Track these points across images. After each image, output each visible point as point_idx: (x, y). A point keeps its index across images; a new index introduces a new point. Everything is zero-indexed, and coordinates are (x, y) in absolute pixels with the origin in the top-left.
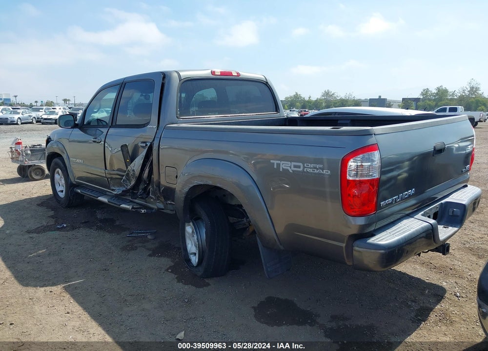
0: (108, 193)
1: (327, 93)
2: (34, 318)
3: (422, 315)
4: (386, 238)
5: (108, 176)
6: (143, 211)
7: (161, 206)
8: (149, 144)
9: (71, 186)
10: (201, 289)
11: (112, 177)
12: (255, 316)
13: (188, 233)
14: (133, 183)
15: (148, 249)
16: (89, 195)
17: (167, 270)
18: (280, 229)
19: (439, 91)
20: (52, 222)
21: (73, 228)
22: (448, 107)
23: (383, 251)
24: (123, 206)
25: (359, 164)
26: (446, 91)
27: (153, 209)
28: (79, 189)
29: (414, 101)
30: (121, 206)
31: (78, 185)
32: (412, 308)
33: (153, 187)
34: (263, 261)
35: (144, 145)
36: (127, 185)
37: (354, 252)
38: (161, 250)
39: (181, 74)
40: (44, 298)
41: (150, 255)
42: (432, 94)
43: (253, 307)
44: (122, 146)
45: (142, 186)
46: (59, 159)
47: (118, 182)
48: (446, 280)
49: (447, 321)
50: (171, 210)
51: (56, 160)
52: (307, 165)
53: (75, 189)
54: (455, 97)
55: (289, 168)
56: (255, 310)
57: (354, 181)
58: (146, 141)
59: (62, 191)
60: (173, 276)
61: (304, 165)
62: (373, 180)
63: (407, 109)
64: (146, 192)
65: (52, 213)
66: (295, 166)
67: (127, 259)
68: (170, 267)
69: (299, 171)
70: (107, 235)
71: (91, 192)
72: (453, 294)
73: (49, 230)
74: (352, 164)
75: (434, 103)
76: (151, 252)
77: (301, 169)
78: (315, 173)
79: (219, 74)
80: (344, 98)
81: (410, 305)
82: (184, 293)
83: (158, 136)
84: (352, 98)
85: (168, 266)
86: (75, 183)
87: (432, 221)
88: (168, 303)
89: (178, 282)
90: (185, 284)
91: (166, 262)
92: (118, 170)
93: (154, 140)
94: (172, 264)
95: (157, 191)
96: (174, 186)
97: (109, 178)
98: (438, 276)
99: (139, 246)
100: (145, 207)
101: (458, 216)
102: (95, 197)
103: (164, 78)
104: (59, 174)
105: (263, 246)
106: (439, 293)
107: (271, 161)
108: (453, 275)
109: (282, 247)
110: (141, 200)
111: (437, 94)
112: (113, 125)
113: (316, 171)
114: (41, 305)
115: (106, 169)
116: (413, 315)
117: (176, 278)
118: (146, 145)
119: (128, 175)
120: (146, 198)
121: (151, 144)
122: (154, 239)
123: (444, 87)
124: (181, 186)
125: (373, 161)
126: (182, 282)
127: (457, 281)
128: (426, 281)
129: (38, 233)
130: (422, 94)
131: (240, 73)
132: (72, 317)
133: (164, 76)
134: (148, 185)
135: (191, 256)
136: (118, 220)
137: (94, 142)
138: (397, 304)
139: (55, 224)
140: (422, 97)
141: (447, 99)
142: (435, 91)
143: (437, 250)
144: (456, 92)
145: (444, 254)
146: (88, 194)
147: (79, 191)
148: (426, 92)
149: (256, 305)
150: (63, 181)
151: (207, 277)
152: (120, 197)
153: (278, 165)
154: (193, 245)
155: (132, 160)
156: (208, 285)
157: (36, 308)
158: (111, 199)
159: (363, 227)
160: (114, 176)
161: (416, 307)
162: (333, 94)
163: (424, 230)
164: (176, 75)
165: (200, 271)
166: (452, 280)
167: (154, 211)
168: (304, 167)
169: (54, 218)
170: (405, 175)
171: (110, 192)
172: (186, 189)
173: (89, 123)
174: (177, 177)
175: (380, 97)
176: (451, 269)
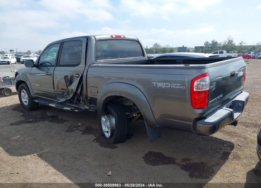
0: (54, 102)
1: (156, 45)
2: (29, 170)
3: (225, 156)
4: (212, 119)
5: (56, 93)
6: (76, 111)
7: (87, 108)
8: (80, 75)
9: (31, 99)
10: (114, 150)
11: (58, 93)
12: (145, 161)
13: (103, 121)
14: (71, 96)
15: (80, 131)
16: (44, 103)
17: (93, 141)
18: (157, 117)
19: (213, 43)
20: (23, 119)
21: (36, 121)
22: (219, 51)
23: (211, 126)
24: (65, 108)
25: (199, 83)
26: (217, 43)
27: (82, 109)
28: (36, 100)
29: (200, 48)
30: (64, 108)
31: (36, 98)
32: (220, 153)
33: (83, 98)
34: (148, 134)
35: (78, 75)
36: (67, 97)
37: (197, 126)
38: (87, 131)
39: (96, 37)
40: (31, 159)
41: (82, 134)
42: (210, 44)
43: (143, 157)
44: (65, 77)
45: (76, 98)
46: (24, 84)
47: (62, 95)
48: (233, 139)
49: (237, 158)
50: (93, 110)
51: (22, 85)
52: (172, 84)
53: (34, 100)
54: (221, 46)
55: (162, 86)
56: (144, 159)
57: (197, 92)
58: (78, 73)
59: (26, 102)
60: (98, 144)
61: (170, 84)
62: (207, 90)
63: (205, 53)
64: (79, 100)
65: (22, 114)
66: (166, 85)
67: (71, 136)
68: (95, 139)
69: (168, 88)
70: (56, 125)
71: (44, 102)
72: (238, 145)
73: (24, 123)
74: (196, 83)
75: (211, 49)
76: (82, 132)
77: (169, 86)
78: (177, 88)
79: (115, 37)
80: (164, 47)
81: (218, 151)
82: (106, 152)
83: (86, 71)
84: (169, 47)
85: (94, 139)
86: (34, 97)
87: (231, 110)
88: (98, 157)
89: (101, 146)
90: (105, 147)
91: (91, 137)
92: (61, 89)
93: (83, 73)
94: (95, 138)
95: (85, 100)
96: (96, 97)
97: (56, 94)
98: (229, 137)
99: (75, 129)
100: (77, 108)
101: (241, 107)
102: (47, 104)
103: (87, 40)
104: (24, 93)
105: (148, 126)
106: (231, 145)
107: (152, 83)
108: (236, 136)
109: (158, 126)
110: (76, 105)
111: (212, 44)
112: (57, 65)
113: (177, 87)
114: (31, 163)
115: (54, 89)
116: (221, 156)
117: (99, 145)
118: (79, 76)
119: (68, 92)
120: (79, 103)
121: (82, 75)
122: (82, 125)
123: (215, 41)
124: (101, 97)
125: (206, 82)
126: (103, 147)
127: (238, 138)
128: (224, 139)
129: (17, 125)
130: (205, 44)
131: (125, 36)
132: (50, 168)
133: (88, 39)
134: (80, 97)
135: (105, 133)
136: (59, 116)
137: (47, 74)
138: (212, 151)
139: (25, 120)
140: (205, 46)
141: (217, 47)
142: (211, 43)
143: (232, 124)
144: (221, 43)
145: (235, 126)
146: (42, 102)
147: (37, 101)
148: (207, 44)
149: (144, 156)
150: (27, 96)
151: (116, 143)
152: (63, 104)
153: (156, 85)
154: (106, 127)
155: (71, 84)
156: (117, 147)
157: (29, 164)
158: (57, 105)
159: (201, 114)
160: (59, 93)
161: (221, 152)
162: (159, 45)
163: (228, 114)
164: (93, 38)
165: (112, 140)
166: (236, 138)
167: (82, 110)
168: (171, 85)
169: (23, 117)
170: (214, 89)
171: (56, 101)
172: (104, 99)
173: (41, 64)
174: (98, 92)
175: (183, 46)
176: (234, 133)
